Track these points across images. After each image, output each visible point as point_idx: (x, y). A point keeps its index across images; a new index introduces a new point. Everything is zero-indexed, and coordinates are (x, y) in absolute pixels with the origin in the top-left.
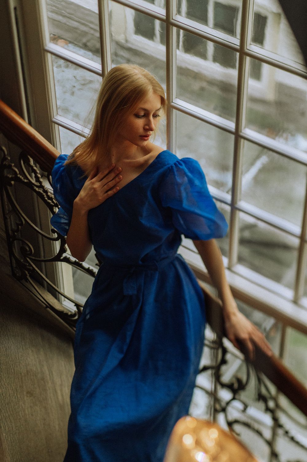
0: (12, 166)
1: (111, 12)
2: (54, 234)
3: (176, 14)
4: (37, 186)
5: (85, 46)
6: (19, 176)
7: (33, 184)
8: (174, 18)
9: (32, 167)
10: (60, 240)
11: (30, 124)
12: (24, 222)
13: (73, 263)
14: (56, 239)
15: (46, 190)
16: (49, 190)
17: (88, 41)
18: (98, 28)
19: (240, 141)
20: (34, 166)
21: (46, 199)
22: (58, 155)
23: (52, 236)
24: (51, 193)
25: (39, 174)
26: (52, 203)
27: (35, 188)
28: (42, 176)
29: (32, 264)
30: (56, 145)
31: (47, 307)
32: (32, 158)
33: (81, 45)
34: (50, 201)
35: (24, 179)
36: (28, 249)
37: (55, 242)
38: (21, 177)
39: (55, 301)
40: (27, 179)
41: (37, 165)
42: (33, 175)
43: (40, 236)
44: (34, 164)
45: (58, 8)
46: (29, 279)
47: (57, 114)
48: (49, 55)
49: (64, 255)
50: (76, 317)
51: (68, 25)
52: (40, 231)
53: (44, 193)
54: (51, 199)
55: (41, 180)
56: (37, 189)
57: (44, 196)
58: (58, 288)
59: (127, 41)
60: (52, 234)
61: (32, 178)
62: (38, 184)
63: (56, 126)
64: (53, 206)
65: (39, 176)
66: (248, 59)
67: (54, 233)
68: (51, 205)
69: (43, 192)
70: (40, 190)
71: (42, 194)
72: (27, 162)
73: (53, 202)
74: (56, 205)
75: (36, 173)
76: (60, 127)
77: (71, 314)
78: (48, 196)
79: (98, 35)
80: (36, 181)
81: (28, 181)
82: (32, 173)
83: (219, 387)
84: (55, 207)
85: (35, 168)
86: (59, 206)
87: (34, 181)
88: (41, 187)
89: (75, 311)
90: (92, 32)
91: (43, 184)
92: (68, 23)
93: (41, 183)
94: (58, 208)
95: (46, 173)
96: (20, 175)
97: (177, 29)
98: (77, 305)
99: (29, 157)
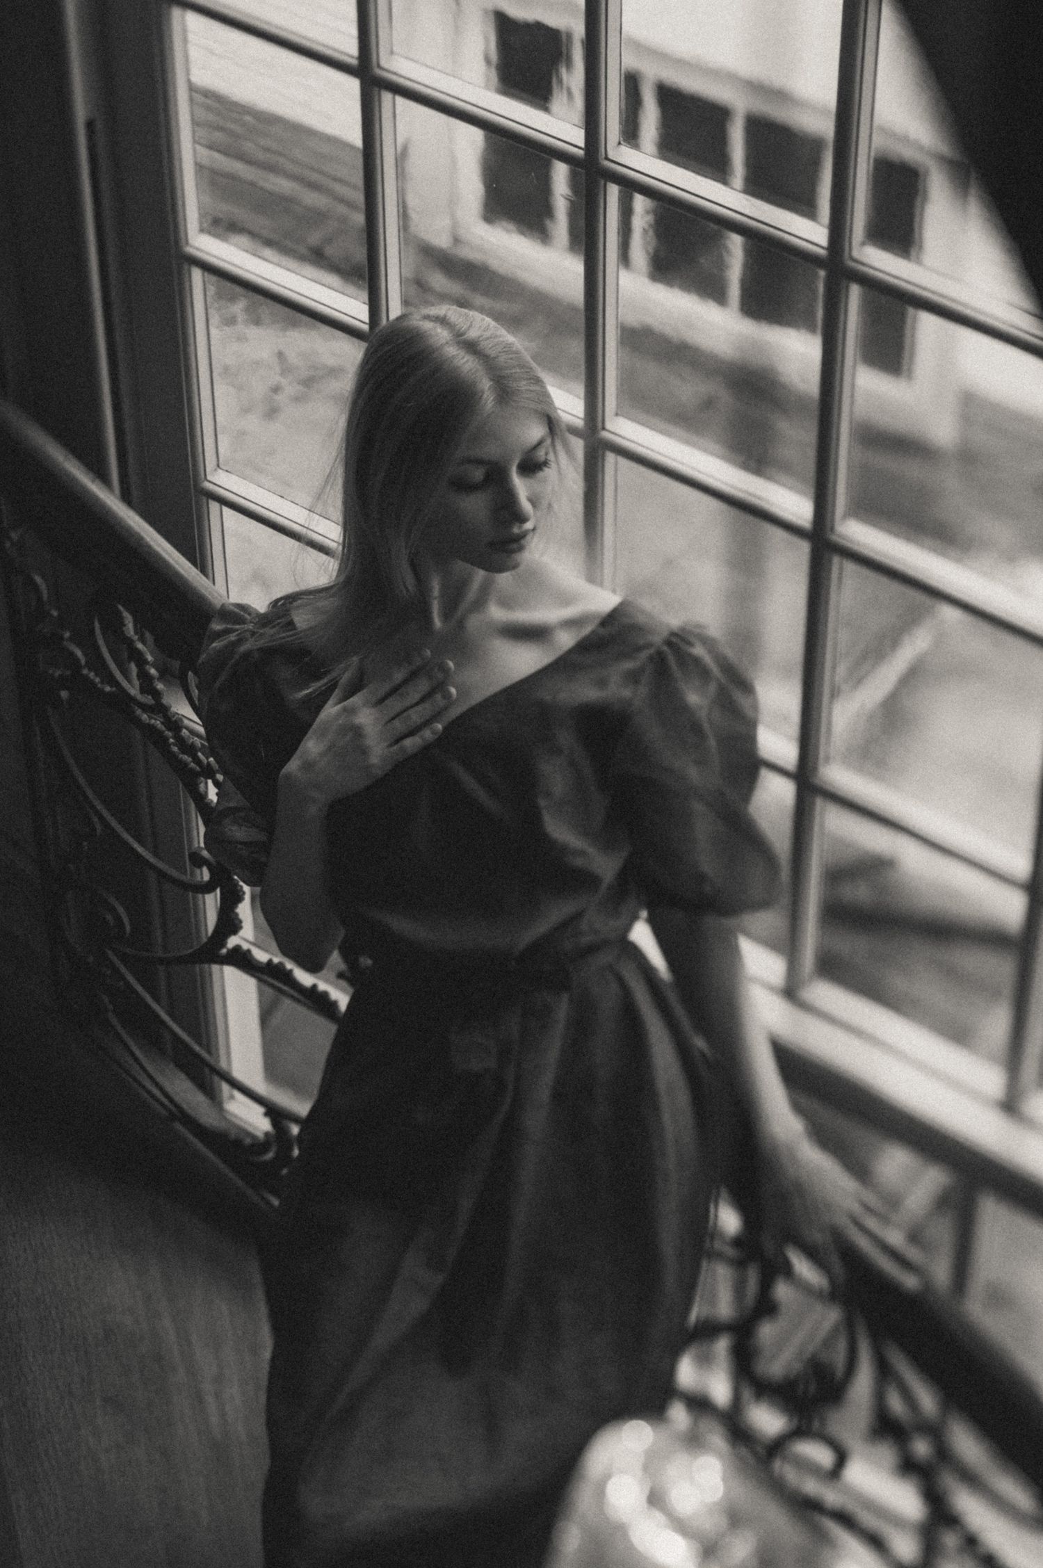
0: (62, 638)
1: (405, 149)
2: (198, 871)
3: (619, 143)
4: (145, 707)
5: (318, 257)
6: (85, 671)
7: (133, 699)
8: (611, 155)
9: (130, 643)
10: (218, 891)
11: (126, 497)
12: (99, 827)
13: (262, 968)
14: (208, 888)
15: (176, 721)
16: (186, 722)
17: (329, 241)
18: (359, 197)
19: (830, 561)
20: (136, 638)
21: (175, 749)
22: (217, 603)
23: (192, 874)
24: (192, 732)
25: (154, 666)
26: (192, 765)
27: (139, 712)
28: (164, 674)
29: (123, 970)
30: (210, 571)
31: (172, 1117)
32: (131, 613)
33: (304, 251)
34: (186, 758)
35: (102, 682)
36: (109, 917)
37: (200, 896)
38: (92, 675)
39: (200, 1098)
40: (112, 680)
41: (148, 635)
42: (133, 669)
43: (152, 877)
44: (136, 633)
45: (231, 133)
46: (114, 1021)
47: (218, 466)
48: (197, 275)
49: (232, 942)
50: (270, 1155)
51: (262, 188)
52: (152, 860)
53: (170, 730)
54: (190, 750)
55: (160, 686)
56: (145, 717)
57: (166, 739)
58: (209, 1052)
59: (457, 240)
60: (191, 869)
61: (129, 681)
62: (148, 700)
63: (214, 506)
64: (198, 775)
65: (153, 671)
66: (855, 293)
67: (200, 867)
68: (192, 770)
69: (163, 728)
70: (156, 719)
71: (161, 733)
72: (114, 628)
73: (198, 762)
74: (209, 773)
75: (141, 661)
76: (226, 510)
77: (253, 1145)
78: (181, 741)
79: (359, 219)
80: (142, 691)
81: (114, 689)
82: (129, 662)
83: (747, 1394)
84: (202, 779)
85: (140, 646)
86: (220, 777)
87: (134, 691)
88: (161, 709)
89: (267, 1134)
90: (342, 209)
91: (166, 700)
92: (261, 183)
93: (157, 695)
94: (216, 784)
95: (176, 665)
96: (90, 670)
97: (620, 192)
98: (274, 1113)
99: (121, 608)
